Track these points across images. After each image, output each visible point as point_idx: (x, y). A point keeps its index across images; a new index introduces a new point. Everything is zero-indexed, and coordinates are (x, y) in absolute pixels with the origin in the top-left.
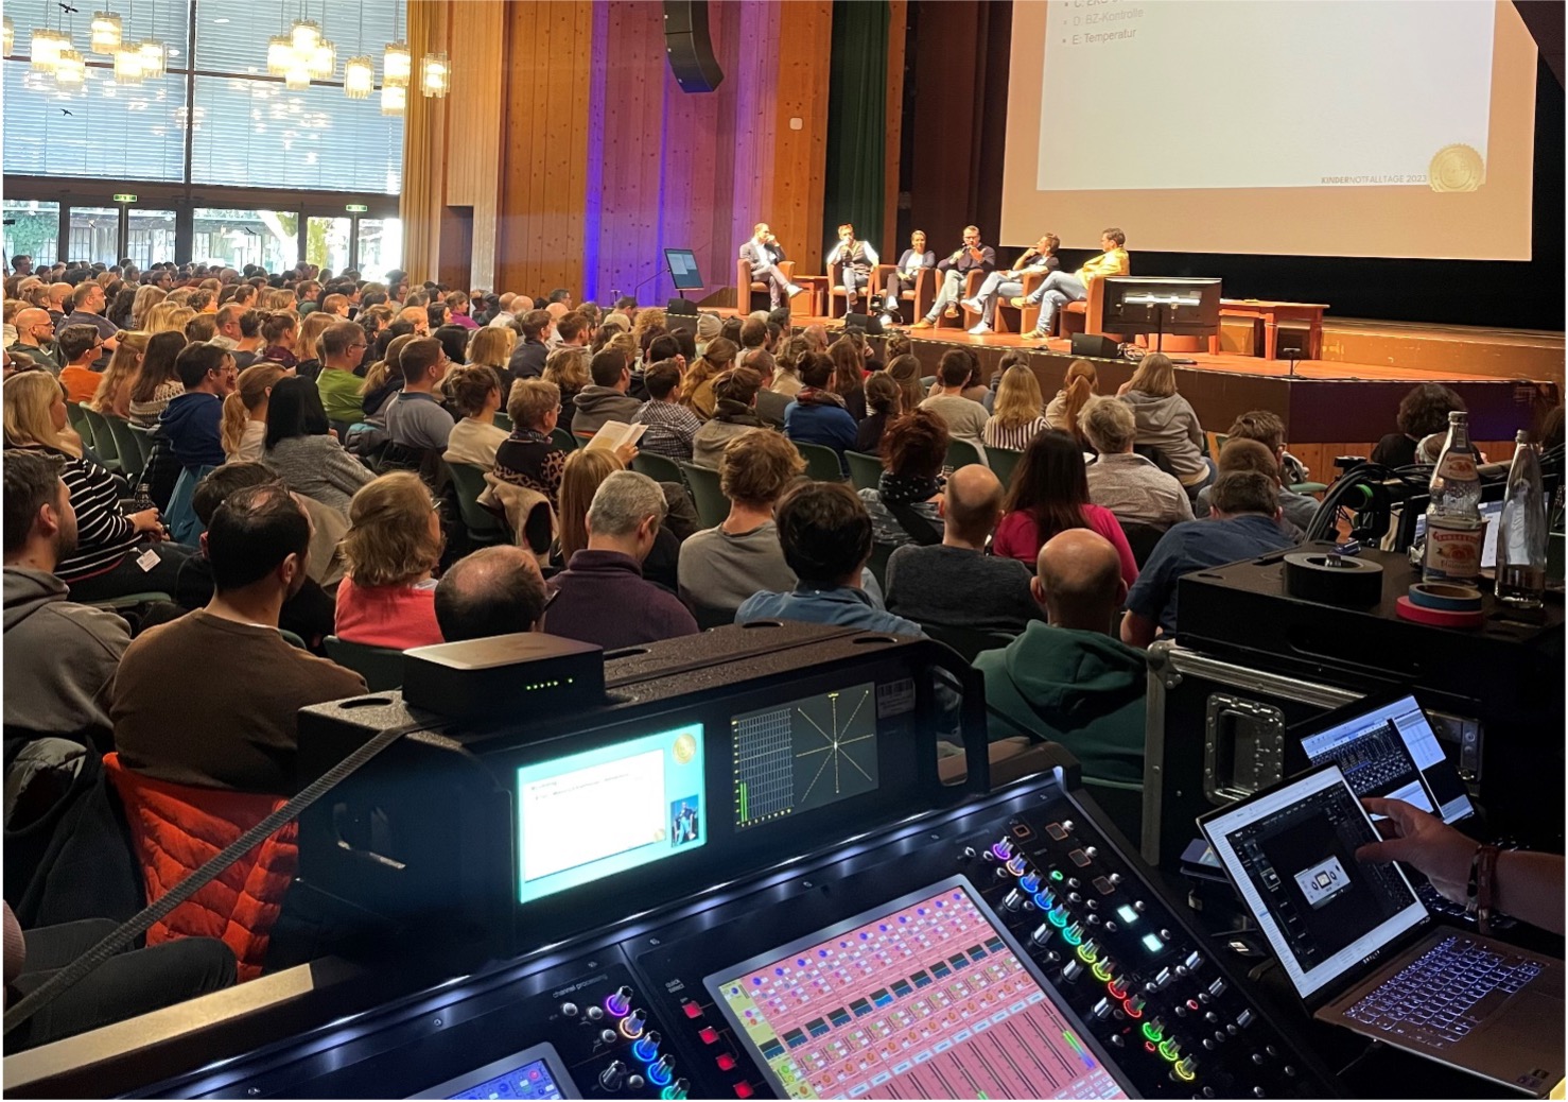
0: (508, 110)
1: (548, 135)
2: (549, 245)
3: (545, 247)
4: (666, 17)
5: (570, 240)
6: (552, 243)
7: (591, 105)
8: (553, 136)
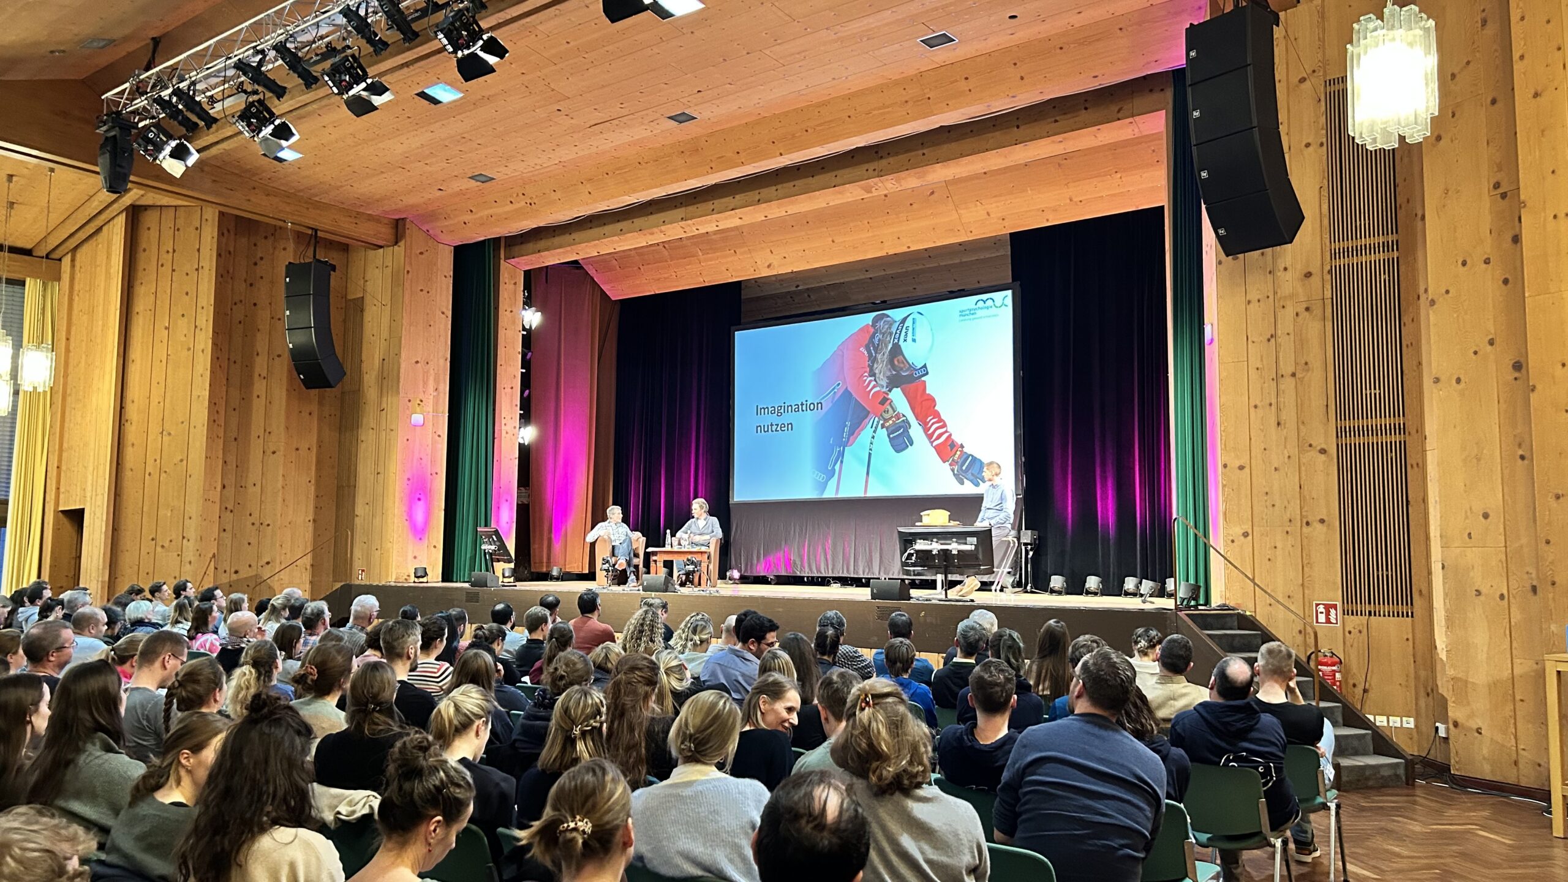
0: (122, 408)
1: (164, 433)
2: (163, 547)
3: (159, 549)
4: (288, 313)
5: (185, 541)
6: (166, 544)
7: (210, 402)
8: (169, 434)
